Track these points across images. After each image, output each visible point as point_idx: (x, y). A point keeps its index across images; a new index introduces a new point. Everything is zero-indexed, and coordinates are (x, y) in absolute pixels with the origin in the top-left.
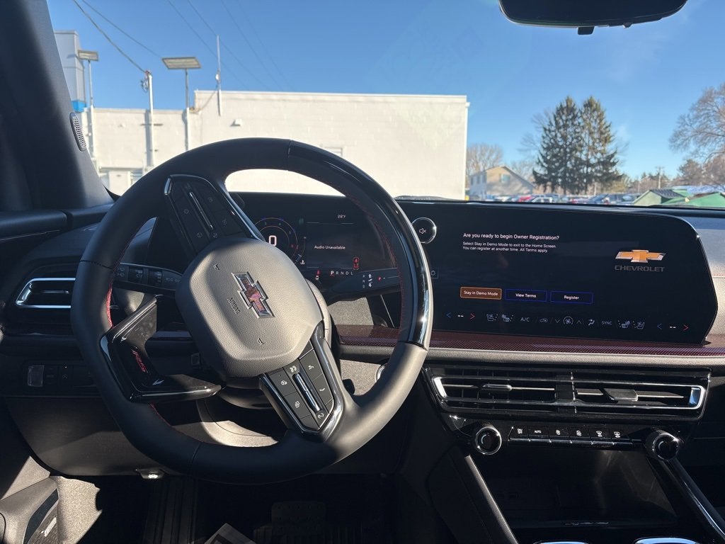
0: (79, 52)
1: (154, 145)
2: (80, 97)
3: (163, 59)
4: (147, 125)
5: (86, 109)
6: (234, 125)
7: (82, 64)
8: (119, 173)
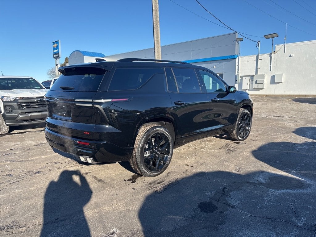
0: (237, 39)
1: (259, 67)
2: (236, 54)
3: (264, 36)
4: (257, 60)
5: (238, 57)
6: (290, 56)
7: (238, 43)
8: (246, 77)
